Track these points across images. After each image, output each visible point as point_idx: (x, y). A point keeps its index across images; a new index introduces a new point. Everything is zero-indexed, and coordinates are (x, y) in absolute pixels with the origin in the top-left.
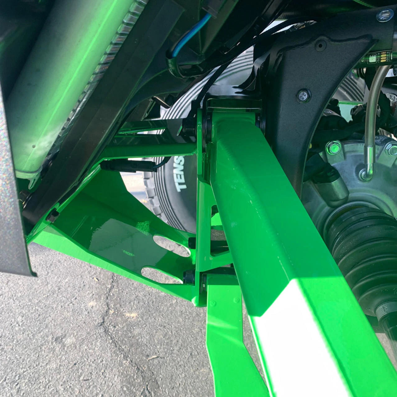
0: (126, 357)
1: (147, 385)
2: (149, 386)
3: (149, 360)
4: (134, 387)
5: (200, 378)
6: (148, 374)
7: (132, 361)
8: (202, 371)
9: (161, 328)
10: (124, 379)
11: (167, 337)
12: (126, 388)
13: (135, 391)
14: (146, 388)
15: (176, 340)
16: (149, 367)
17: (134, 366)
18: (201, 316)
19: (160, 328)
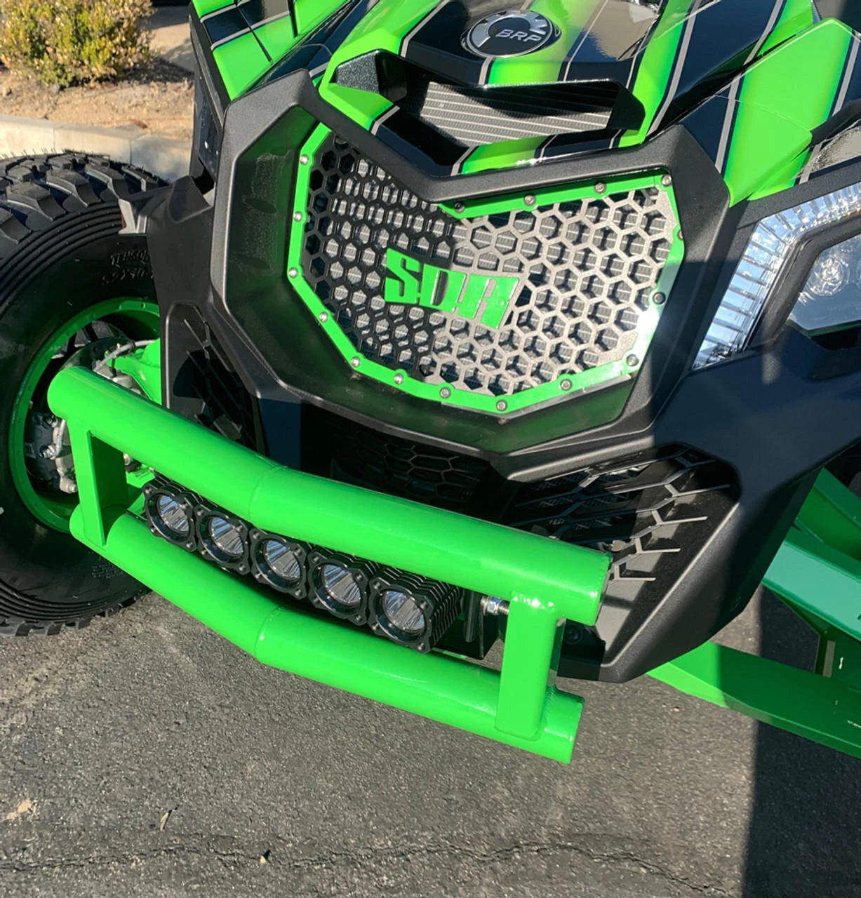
0: (124, 860)
1: (217, 852)
2: (219, 850)
3: (164, 828)
4: (204, 872)
5: (262, 779)
6: (194, 842)
7: (142, 854)
8: (250, 770)
9: (106, 780)
10: (173, 880)
11: (138, 781)
12: (195, 884)
13: (212, 874)
14: (220, 857)
15: (156, 772)
16: (180, 835)
17: (159, 854)
18: (136, 714)
19: (103, 782)
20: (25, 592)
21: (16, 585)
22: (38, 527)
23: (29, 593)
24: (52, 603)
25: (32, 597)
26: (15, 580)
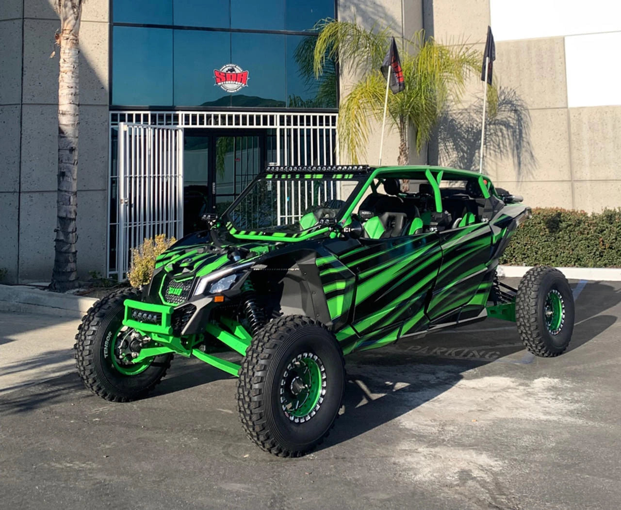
21: (106, 375)
22: (112, 365)
23: (108, 379)
24: (111, 385)
25: (108, 381)
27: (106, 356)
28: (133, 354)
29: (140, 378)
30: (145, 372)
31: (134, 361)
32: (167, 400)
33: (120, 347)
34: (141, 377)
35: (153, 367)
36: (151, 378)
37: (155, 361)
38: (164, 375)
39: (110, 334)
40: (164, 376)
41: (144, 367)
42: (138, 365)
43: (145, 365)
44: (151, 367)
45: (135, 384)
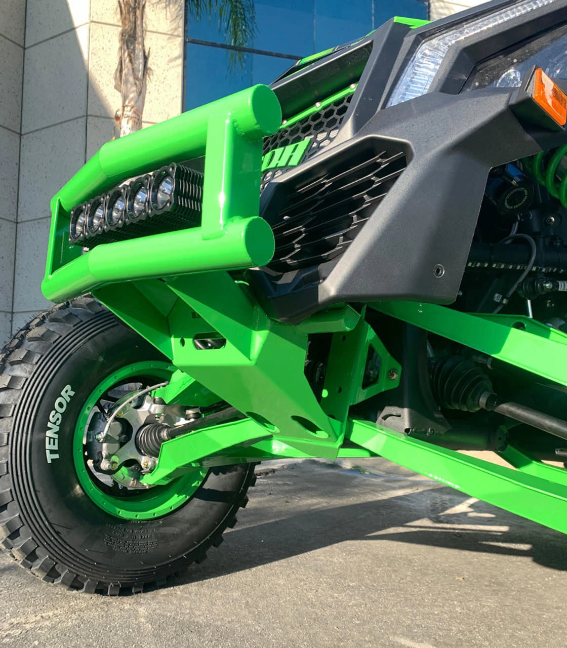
20: (53, 525)
21: (50, 516)
22: (78, 487)
23: (57, 528)
24: (70, 547)
25: (58, 533)
26: (50, 511)
27: (50, 457)
28: (144, 461)
29: (162, 530)
30: (179, 515)
31: (148, 481)
32: (236, 594)
33: (101, 437)
34: (164, 525)
35: (202, 502)
36: (195, 530)
37: (206, 486)
38: (232, 522)
39: (67, 392)
40: (232, 527)
41: (175, 500)
42: (159, 491)
43: (179, 494)
44: (197, 501)
45: (147, 544)
